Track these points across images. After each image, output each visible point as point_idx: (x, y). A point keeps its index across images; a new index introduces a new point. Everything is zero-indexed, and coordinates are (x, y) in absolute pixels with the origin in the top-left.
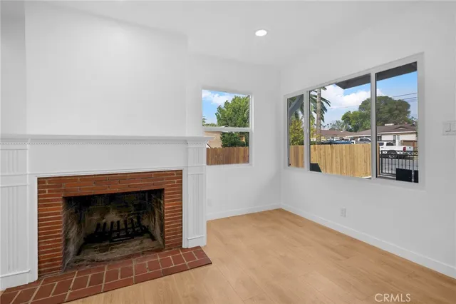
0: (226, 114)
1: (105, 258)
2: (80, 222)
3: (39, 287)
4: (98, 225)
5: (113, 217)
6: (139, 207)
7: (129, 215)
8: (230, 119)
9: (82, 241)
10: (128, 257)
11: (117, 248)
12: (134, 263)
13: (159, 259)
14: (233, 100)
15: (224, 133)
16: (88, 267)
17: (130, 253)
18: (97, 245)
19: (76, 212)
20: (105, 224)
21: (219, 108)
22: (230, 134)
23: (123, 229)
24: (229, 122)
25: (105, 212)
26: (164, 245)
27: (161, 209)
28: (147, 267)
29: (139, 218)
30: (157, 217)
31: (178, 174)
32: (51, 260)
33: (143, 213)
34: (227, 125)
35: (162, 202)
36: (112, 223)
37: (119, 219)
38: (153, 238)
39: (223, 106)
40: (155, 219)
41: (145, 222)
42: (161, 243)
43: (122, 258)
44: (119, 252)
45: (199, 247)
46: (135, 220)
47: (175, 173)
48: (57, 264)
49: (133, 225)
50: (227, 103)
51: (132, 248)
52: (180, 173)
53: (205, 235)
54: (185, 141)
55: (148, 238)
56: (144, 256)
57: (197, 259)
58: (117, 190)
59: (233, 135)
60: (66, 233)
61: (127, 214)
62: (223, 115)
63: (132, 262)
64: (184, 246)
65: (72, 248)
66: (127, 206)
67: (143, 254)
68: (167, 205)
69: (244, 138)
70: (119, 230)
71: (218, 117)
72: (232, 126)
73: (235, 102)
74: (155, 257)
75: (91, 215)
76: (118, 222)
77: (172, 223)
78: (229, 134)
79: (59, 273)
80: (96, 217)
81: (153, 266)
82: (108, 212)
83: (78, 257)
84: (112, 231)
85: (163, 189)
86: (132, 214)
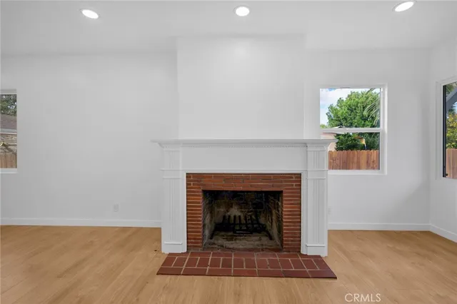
0: (340, 114)
1: (231, 246)
2: (212, 212)
3: (188, 257)
4: (224, 217)
5: (235, 212)
6: (258, 206)
7: (248, 212)
8: (345, 119)
9: (213, 228)
10: (250, 250)
11: (240, 240)
12: (256, 257)
13: (278, 258)
14: (349, 96)
15: (338, 135)
16: (219, 251)
17: (251, 247)
18: (223, 233)
19: (209, 203)
20: (229, 216)
21: (331, 107)
22: (347, 135)
23: (244, 224)
24: (344, 123)
25: (230, 206)
26: (282, 246)
27: (278, 211)
28: (268, 263)
29: (256, 216)
30: (274, 218)
31: (297, 177)
32: (194, 239)
33: (260, 212)
34: (341, 125)
35: (280, 204)
36: (235, 217)
37: (240, 214)
38: (271, 238)
39: (335, 104)
40: (272, 219)
41: (262, 220)
42: (279, 243)
43: (245, 250)
44: (242, 243)
45: (319, 256)
46: (253, 217)
47: (293, 176)
48: (198, 243)
49: (252, 222)
50: (340, 101)
51: (252, 243)
52: (299, 176)
53: (326, 244)
54: (305, 144)
55: (266, 236)
56: (264, 252)
57: (319, 269)
58: (241, 189)
59: (350, 136)
60: (204, 219)
61: (247, 210)
62: (336, 115)
63: (254, 256)
64: (303, 251)
65: (207, 232)
66: (247, 204)
67: (263, 250)
68: (286, 208)
69: (364, 140)
70: (240, 224)
71: (329, 117)
72: (347, 127)
73: (351, 99)
74: (275, 256)
75: (219, 207)
76: (240, 217)
77: (290, 226)
78: (345, 135)
79: (200, 250)
80: (222, 210)
81: (273, 264)
82: (232, 207)
83: (212, 241)
84: (235, 224)
85: (282, 192)
86: (251, 211)
